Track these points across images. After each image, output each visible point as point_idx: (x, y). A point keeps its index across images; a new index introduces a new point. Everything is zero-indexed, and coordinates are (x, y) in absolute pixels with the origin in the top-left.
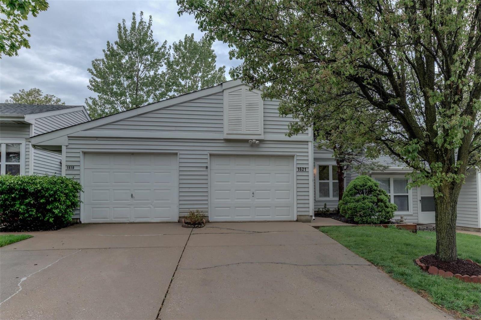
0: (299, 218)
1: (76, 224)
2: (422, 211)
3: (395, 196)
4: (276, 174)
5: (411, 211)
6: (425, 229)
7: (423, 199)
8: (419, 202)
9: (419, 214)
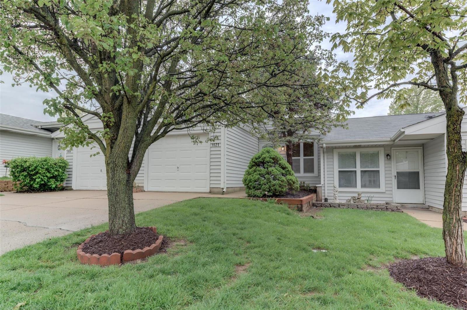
0: (212, 190)
1: (71, 190)
2: (398, 188)
3: (362, 171)
4: (196, 150)
5: (383, 188)
6: (374, 208)
7: (400, 175)
8: (394, 178)
9: (394, 191)
